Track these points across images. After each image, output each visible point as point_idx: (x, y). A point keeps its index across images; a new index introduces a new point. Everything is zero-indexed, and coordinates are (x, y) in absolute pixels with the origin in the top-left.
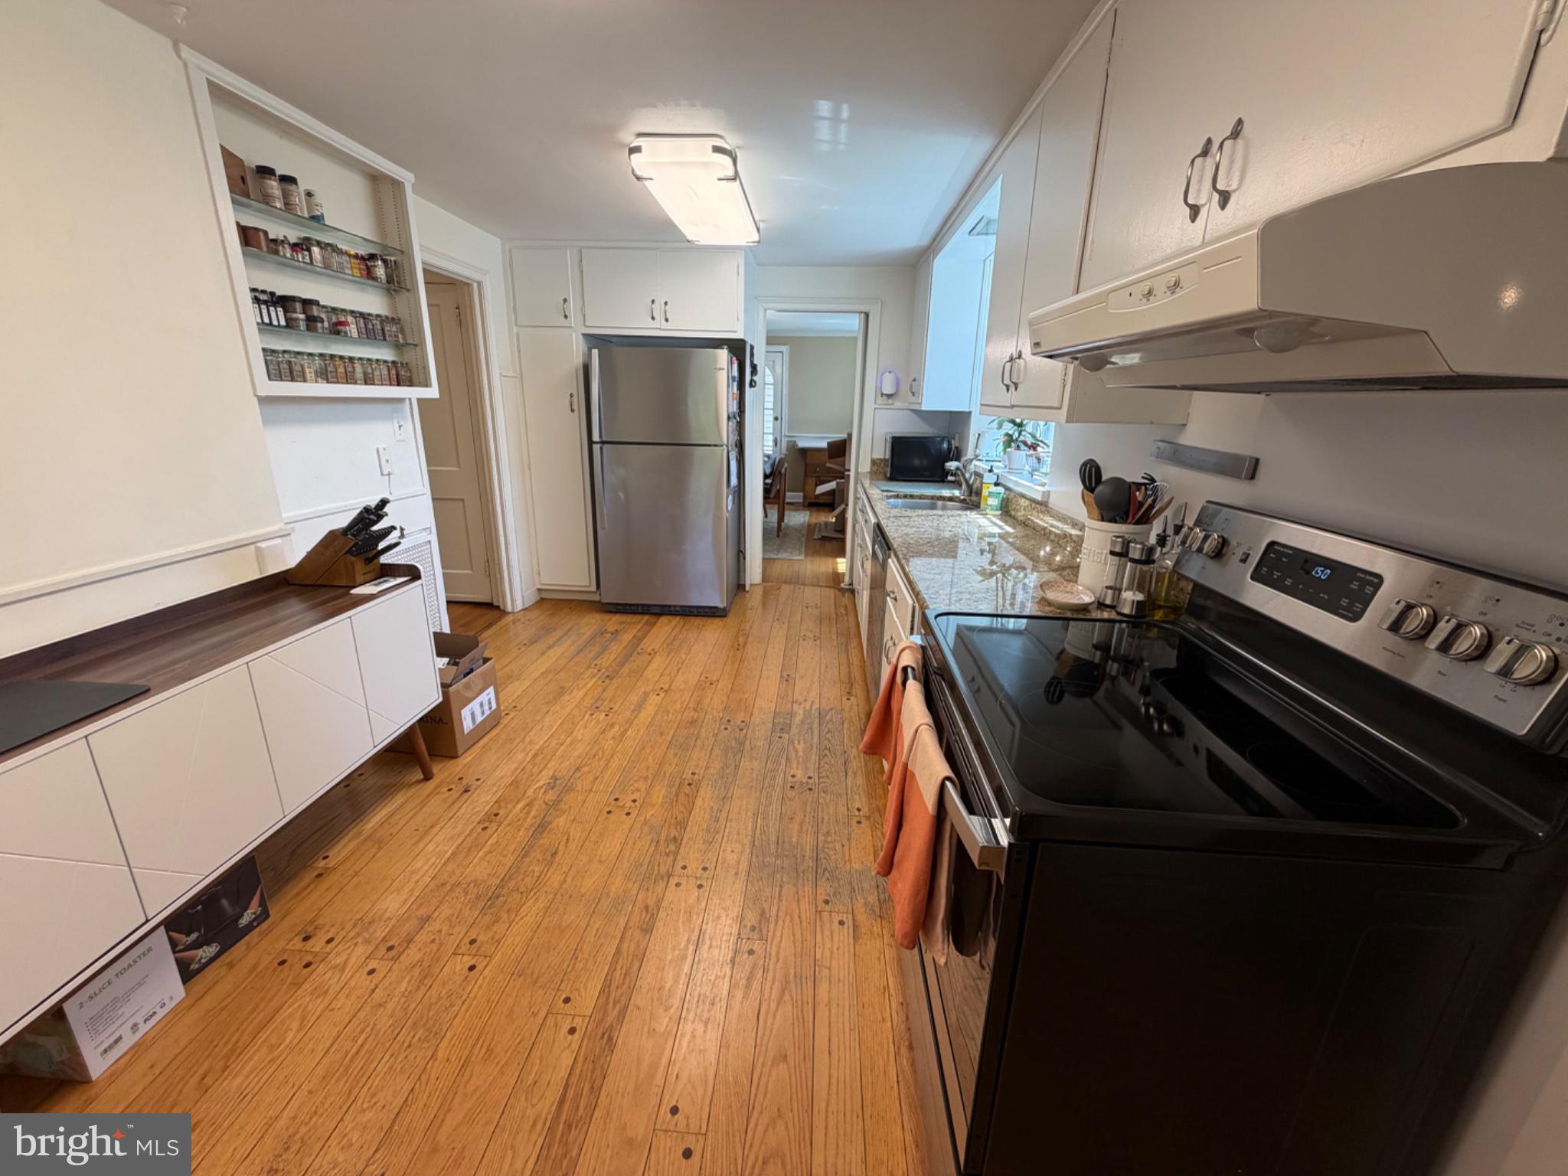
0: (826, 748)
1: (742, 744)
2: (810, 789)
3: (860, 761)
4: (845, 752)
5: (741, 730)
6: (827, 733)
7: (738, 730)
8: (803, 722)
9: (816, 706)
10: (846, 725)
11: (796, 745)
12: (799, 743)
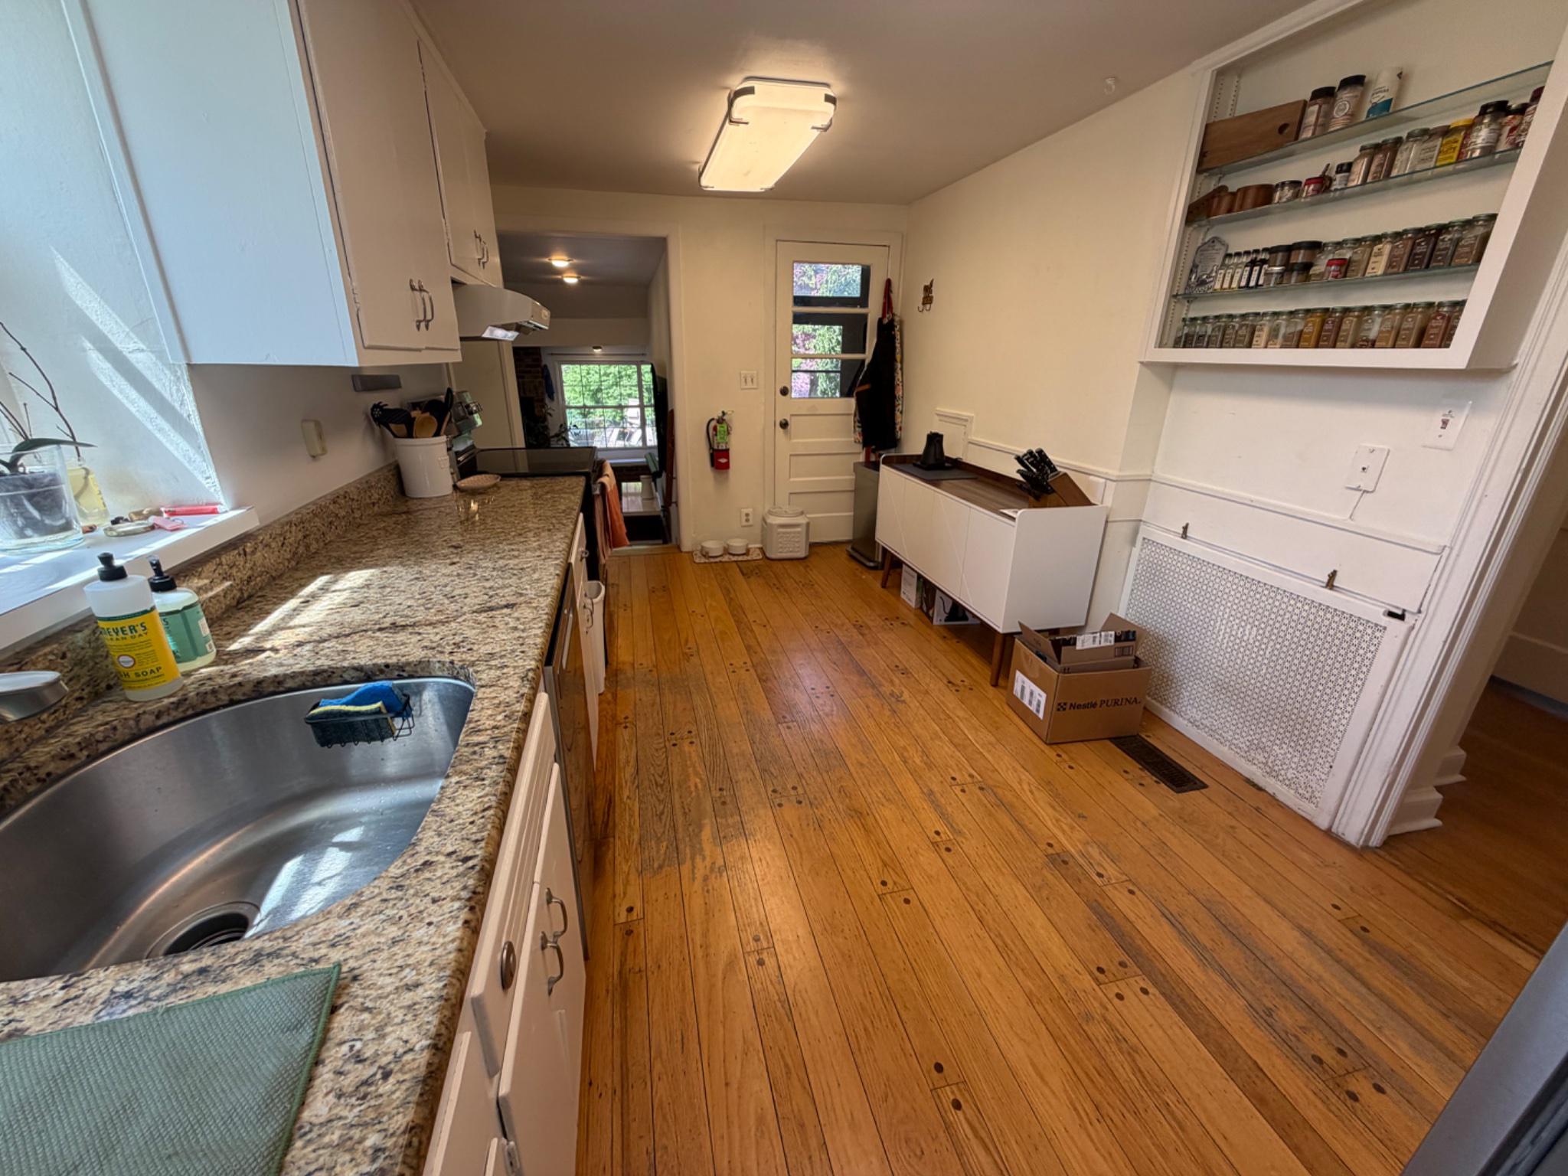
0: (662, 786)
1: (763, 771)
2: (672, 734)
3: (620, 778)
4: (638, 787)
5: (774, 791)
6: (662, 813)
7: (779, 789)
8: (700, 827)
9: (685, 869)
10: (636, 837)
11: (698, 780)
12: (696, 786)
